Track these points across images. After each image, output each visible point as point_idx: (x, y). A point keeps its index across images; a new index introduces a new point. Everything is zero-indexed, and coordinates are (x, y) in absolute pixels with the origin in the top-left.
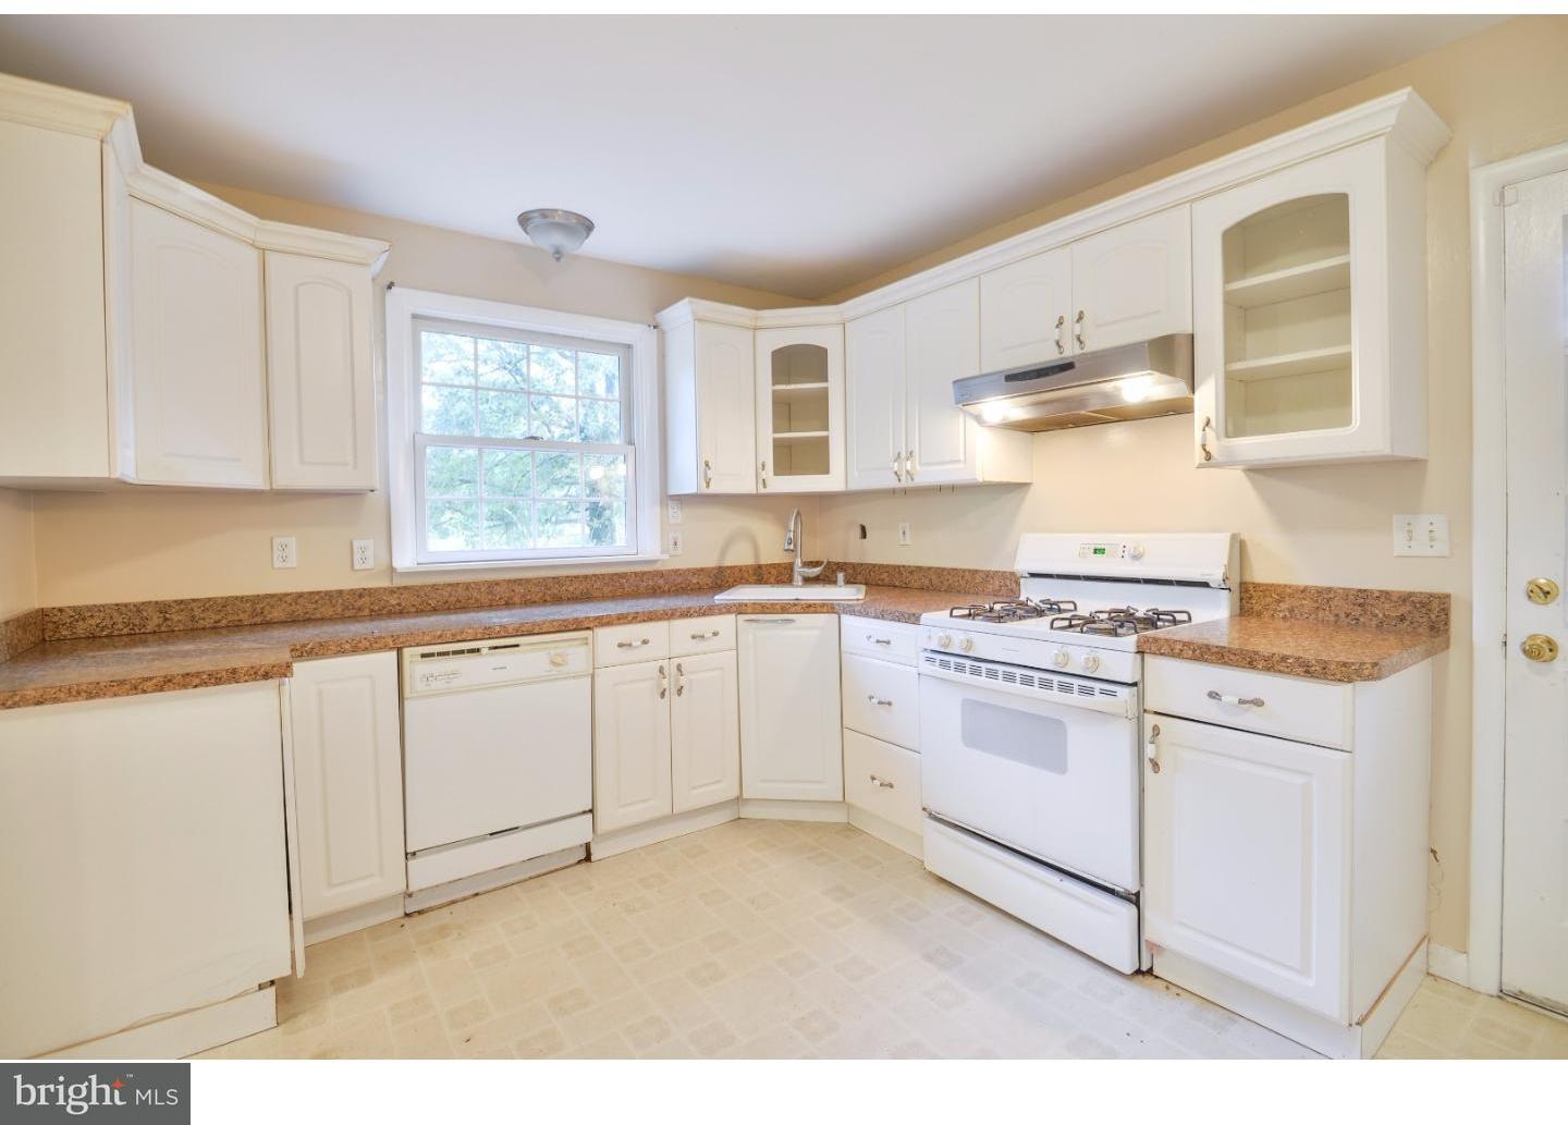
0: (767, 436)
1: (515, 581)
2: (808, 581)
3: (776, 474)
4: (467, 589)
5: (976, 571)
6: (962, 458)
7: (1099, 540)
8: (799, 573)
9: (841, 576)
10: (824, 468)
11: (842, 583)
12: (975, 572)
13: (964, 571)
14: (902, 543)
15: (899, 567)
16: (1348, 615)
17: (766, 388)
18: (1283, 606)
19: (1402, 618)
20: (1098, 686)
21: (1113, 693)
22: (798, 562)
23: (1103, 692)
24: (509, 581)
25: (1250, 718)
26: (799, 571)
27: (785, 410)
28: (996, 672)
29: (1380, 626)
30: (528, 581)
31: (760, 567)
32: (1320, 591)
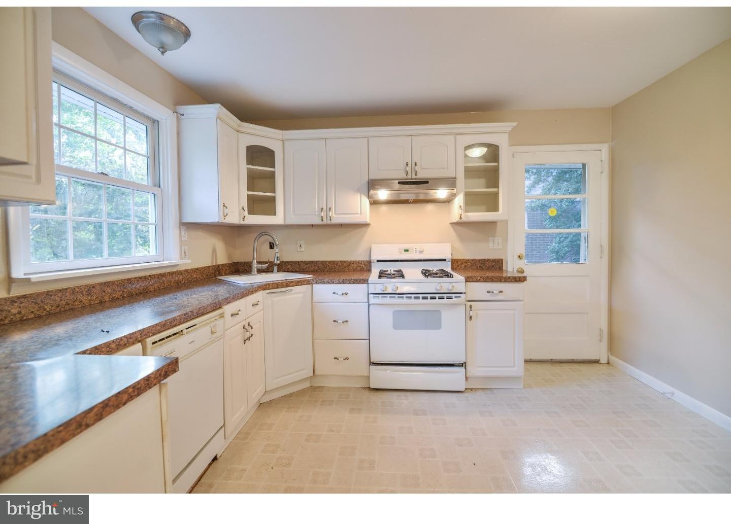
0: (245, 193)
1: (105, 283)
2: (260, 271)
3: (249, 214)
4: (73, 293)
5: (345, 261)
6: (359, 212)
7: (406, 246)
8: (257, 267)
9: (276, 268)
10: (273, 212)
11: (276, 271)
12: (343, 262)
13: (338, 262)
14: (299, 250)
15: (298, 262)
16: (480, 267)
17: (244, 167)
18: (463, 265)
19: (493, 266)
20: (453, 295)
21: (460, 297)
22: (255, 262)
23: (456, 297)
24: (101, 284)
25: (500, 297)
26: (255, 266)
27: (253, 180)
28: (411, 297)
29: (488, 269)
30: (113, 283)
31: (219, 266)
32: (473, 260)
